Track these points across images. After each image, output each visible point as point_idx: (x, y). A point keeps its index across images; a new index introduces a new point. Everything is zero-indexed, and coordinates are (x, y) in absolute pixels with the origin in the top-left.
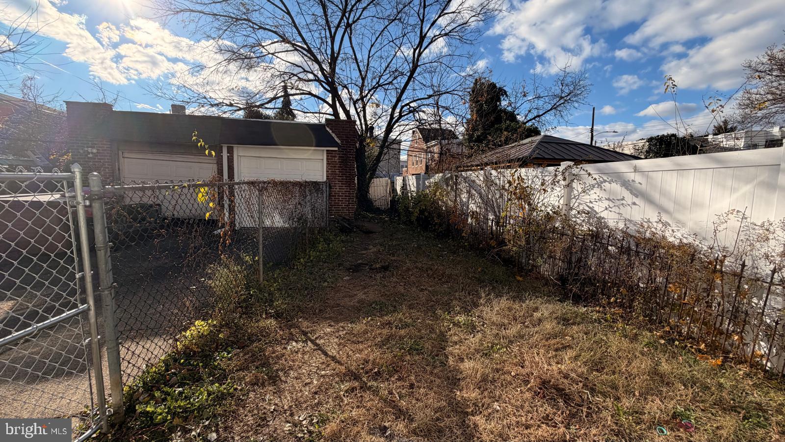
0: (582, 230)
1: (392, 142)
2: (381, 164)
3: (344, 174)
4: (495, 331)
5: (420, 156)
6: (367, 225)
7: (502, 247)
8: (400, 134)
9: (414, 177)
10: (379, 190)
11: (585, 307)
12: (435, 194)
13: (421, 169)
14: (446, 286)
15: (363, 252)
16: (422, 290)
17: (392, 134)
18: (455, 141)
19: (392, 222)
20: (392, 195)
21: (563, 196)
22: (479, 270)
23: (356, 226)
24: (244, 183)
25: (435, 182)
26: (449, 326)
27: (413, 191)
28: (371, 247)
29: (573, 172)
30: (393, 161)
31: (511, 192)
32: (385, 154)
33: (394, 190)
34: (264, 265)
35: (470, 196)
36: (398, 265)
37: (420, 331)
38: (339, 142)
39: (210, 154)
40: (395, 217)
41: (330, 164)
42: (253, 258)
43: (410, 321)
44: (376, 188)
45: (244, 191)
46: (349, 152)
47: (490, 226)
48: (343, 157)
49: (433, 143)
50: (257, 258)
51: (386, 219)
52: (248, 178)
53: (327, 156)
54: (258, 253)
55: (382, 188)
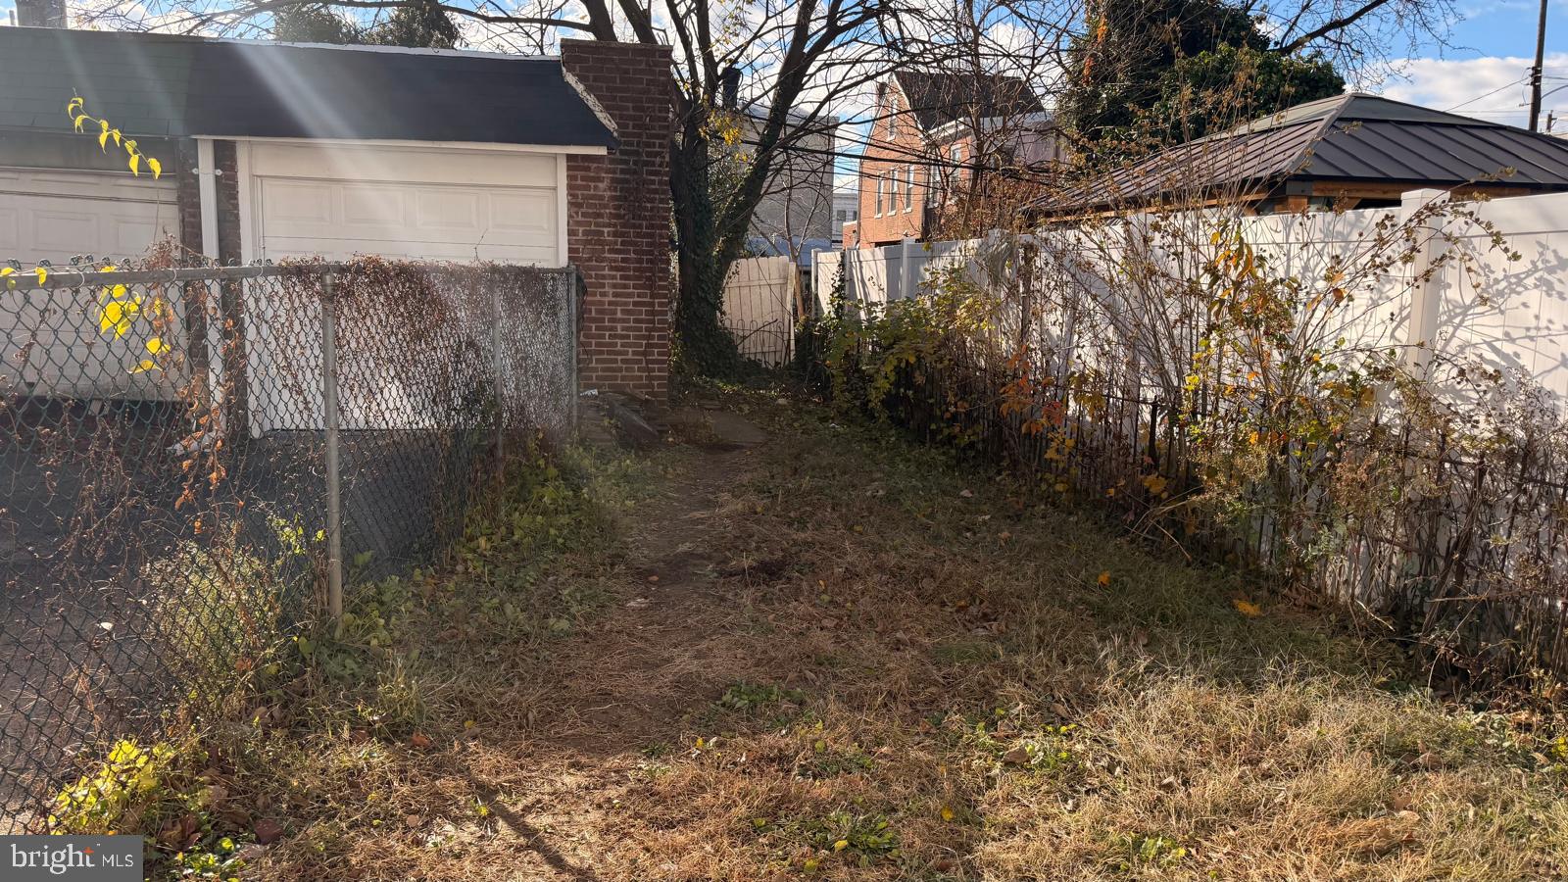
0: (1473, 438)
1: (802, 128)
2: (763, 207)
3: (631, 243)
4: (1153, 792)
5: (905, 177)
6: (714, 423)
7: (1184, 498)
8: (829, 98)
9: (880, 252)
10: (755, 299)
11: (1477, 709)
12: (951, 314)
13: (905, 222)
14: (981, 632)
15: (698, 514)
16: (898, 646)
17: (800, 96)
18: (1030, 120)
19: (799, 412)
20: (802, 318)
21: (1408, 317)
22: (1103, 578)
23: (674, 426)
24: (270, 270)
25: (954, 271)
26: (989, 770)
27: (876, 304)
28: (725, 496)
29: (1447, 230)
30: (804, 197)
31: (1222, 302)
32: (778, 171)
33: (807, 297)
34: (347, 559)
35: (1076, 314)
36: (816, 558)
37: (885, 784)
38: (611, 124)
39: (144, 168)
40: (812, 394)
41: (579, 206)
42: (307, 536)
43: (852, 750)
44: (745, 291)
45: (270, 299)
46: (646, 164)
47: (1144, 424)
48: (627, 181)
49: (950, 128)
50: (320, 534)
51: (781, 401)
52: (282, 256)
53: (569, 177)
54: (326, 516)
55: (766, 291)
